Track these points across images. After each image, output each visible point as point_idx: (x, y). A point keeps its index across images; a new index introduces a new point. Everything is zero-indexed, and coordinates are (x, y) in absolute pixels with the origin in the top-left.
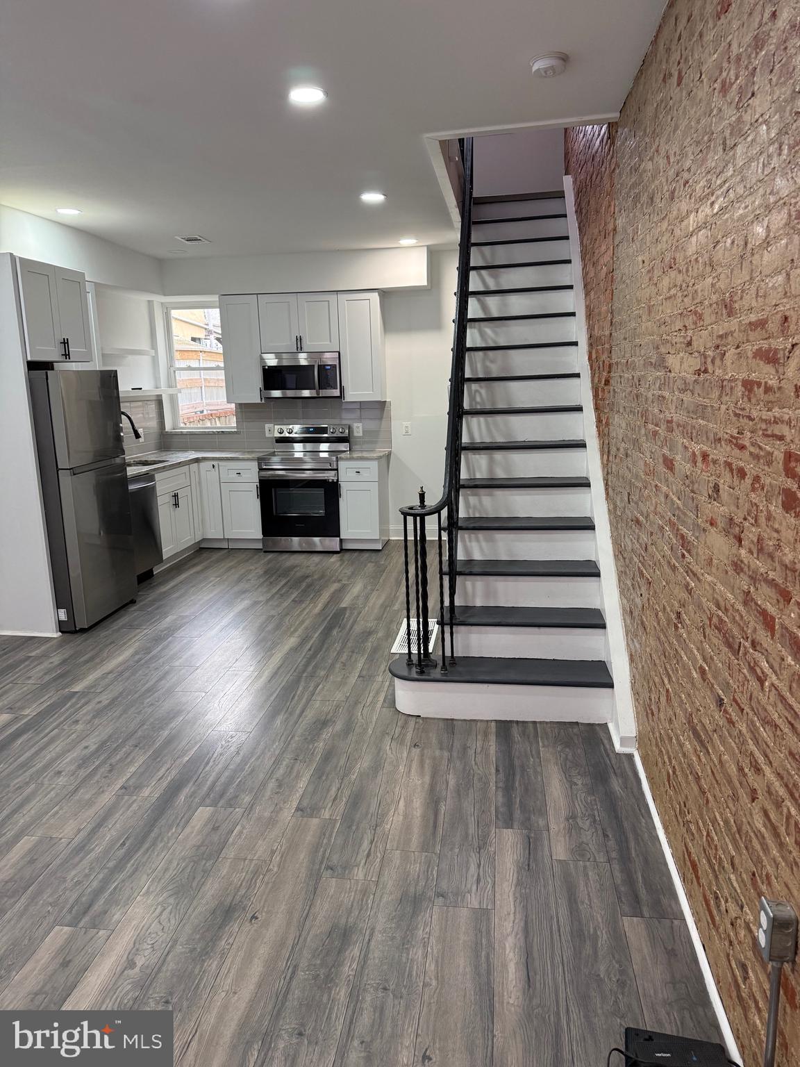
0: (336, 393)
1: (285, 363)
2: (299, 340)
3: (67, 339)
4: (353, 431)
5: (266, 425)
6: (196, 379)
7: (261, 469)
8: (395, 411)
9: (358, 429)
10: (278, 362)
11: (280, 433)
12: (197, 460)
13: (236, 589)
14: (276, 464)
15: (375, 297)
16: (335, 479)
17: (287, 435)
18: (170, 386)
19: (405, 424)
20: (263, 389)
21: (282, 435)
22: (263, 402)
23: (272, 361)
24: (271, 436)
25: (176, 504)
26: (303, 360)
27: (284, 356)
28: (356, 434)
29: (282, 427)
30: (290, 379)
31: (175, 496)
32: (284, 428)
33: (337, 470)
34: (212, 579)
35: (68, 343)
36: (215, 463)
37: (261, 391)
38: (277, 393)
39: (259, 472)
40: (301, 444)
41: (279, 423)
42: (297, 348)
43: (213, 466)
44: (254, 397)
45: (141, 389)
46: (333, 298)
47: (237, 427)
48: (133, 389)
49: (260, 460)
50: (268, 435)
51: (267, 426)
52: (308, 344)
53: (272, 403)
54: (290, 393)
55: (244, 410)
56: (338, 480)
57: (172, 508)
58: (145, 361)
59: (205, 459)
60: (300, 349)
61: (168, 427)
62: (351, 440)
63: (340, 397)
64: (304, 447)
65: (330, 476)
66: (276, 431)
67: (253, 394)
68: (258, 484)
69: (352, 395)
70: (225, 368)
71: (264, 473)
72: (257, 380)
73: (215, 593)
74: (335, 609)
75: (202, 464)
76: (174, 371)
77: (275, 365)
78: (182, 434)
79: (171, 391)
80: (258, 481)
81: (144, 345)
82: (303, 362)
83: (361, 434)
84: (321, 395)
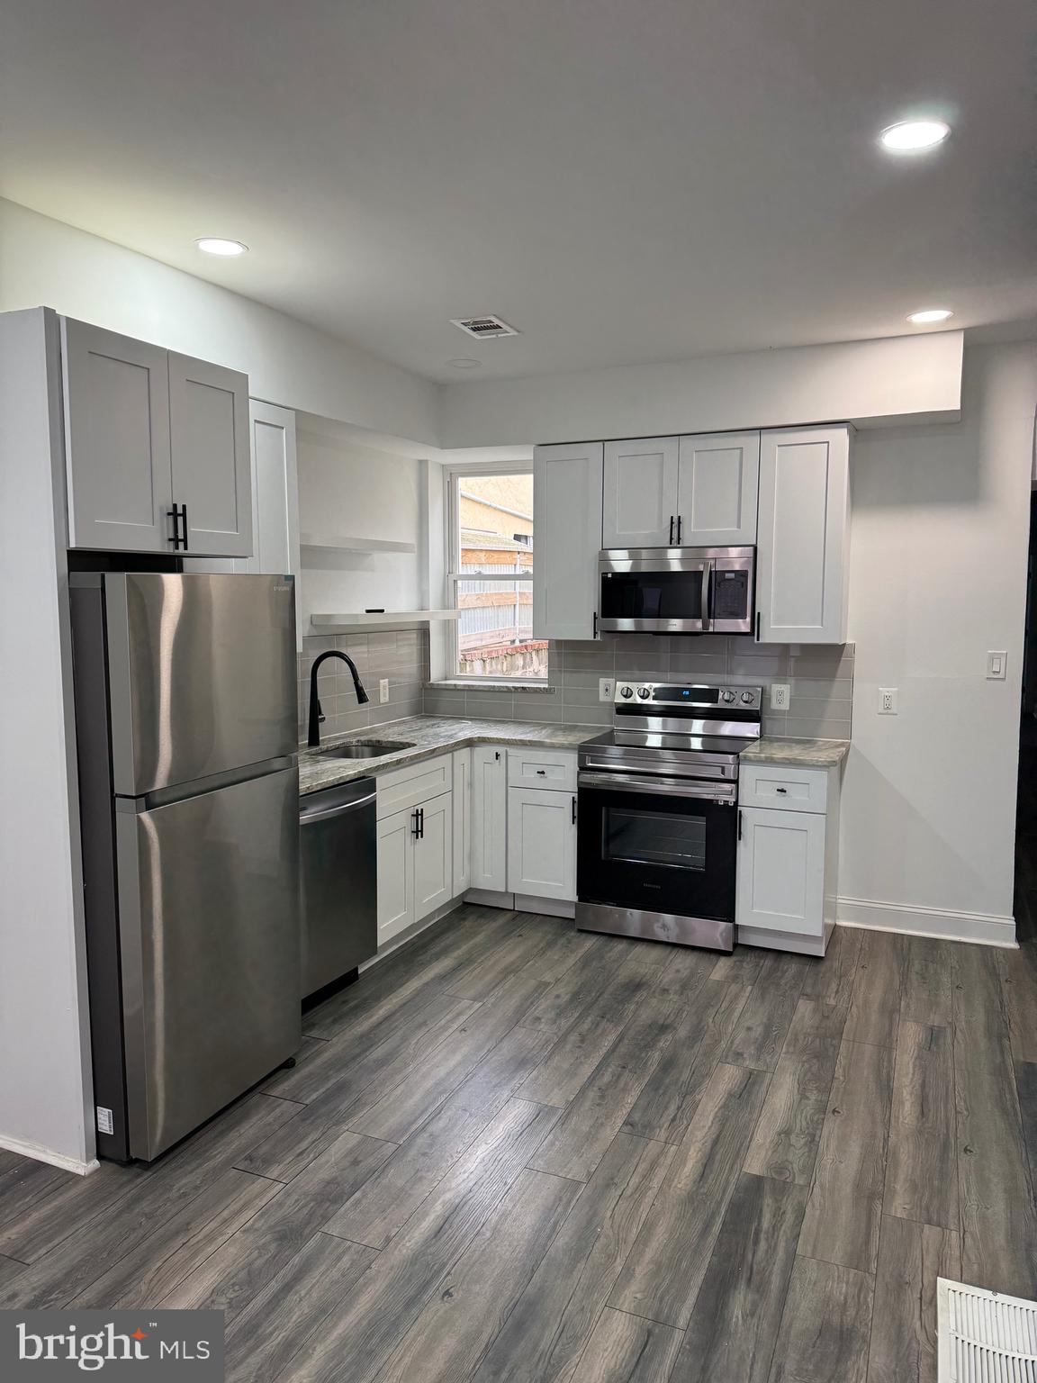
0: (743, 625)
1: (644, 568)
2: (676, 524)
3: (184, 507)
4: (770, 699)
5: (601, 679)
6: (507, 593)
7: (583, 769)
8: (861, 665)
9: (782, 695)
10: (633, 565)
11: (626, 696)
12: (470, 743)
13: (507, 1048)
14: (615, 760)
15: (841, 437)
16: (732, 800)
17: (639, 701)
18: (445, 607)
19: (884, 691)
20: (599, 615)
21: (629, 701)
22: (598, 638)
23: (621, 563)
24: (608, 699)
25: (417, 832)
26: (675, 561)
27: (644, 554)
28: (774, 705)
29: (630, 685)
30: (651, 597)
31: (417, 815)
32: (634, 686)
33: (736, 782)
34: (466, 1003)
35: (184, 515)
36: (501, 750)
37: (595, 618)
38: (626, 624)
39: (579, 774)
40: (660, 719)
41: (627, 676)
42: (671, 539)
43: (497, 755)
44: (582, 629)
45: (382, 611)
46: (750, 442)
47: (549, 681)
48: (368, 611)
49: (584, 751)
50: (603, 698)
51: (603, 682)
52: (691, 535)
53: (615, 640)
54: (649, 624)
55: (566, 653)
56: (736, 803)
57: (410, 837)
58: (406, 561)
59: (483, 741)
60: (675, 540)
61: (436, 675)
62: (765, 717)
63: (751, 634)
64: (664, 725)
65: (721, 793)
66: (618, 693)
67: (580, 623)
68: (576, 795)
69: (772, 632)
70: (536, 578)
71: (590, 778)
72: (591, 599)
73: (465, 1050)
74: (733, 1180)
75: (479, 751)
76: (455, 582)
77: (628, 571)
78: (455, 689)
79: (449, 614)
80: (577, 791)
81: (407, 535)
82: (676, 566)
83: (785, 706)
84: (711, 630)
